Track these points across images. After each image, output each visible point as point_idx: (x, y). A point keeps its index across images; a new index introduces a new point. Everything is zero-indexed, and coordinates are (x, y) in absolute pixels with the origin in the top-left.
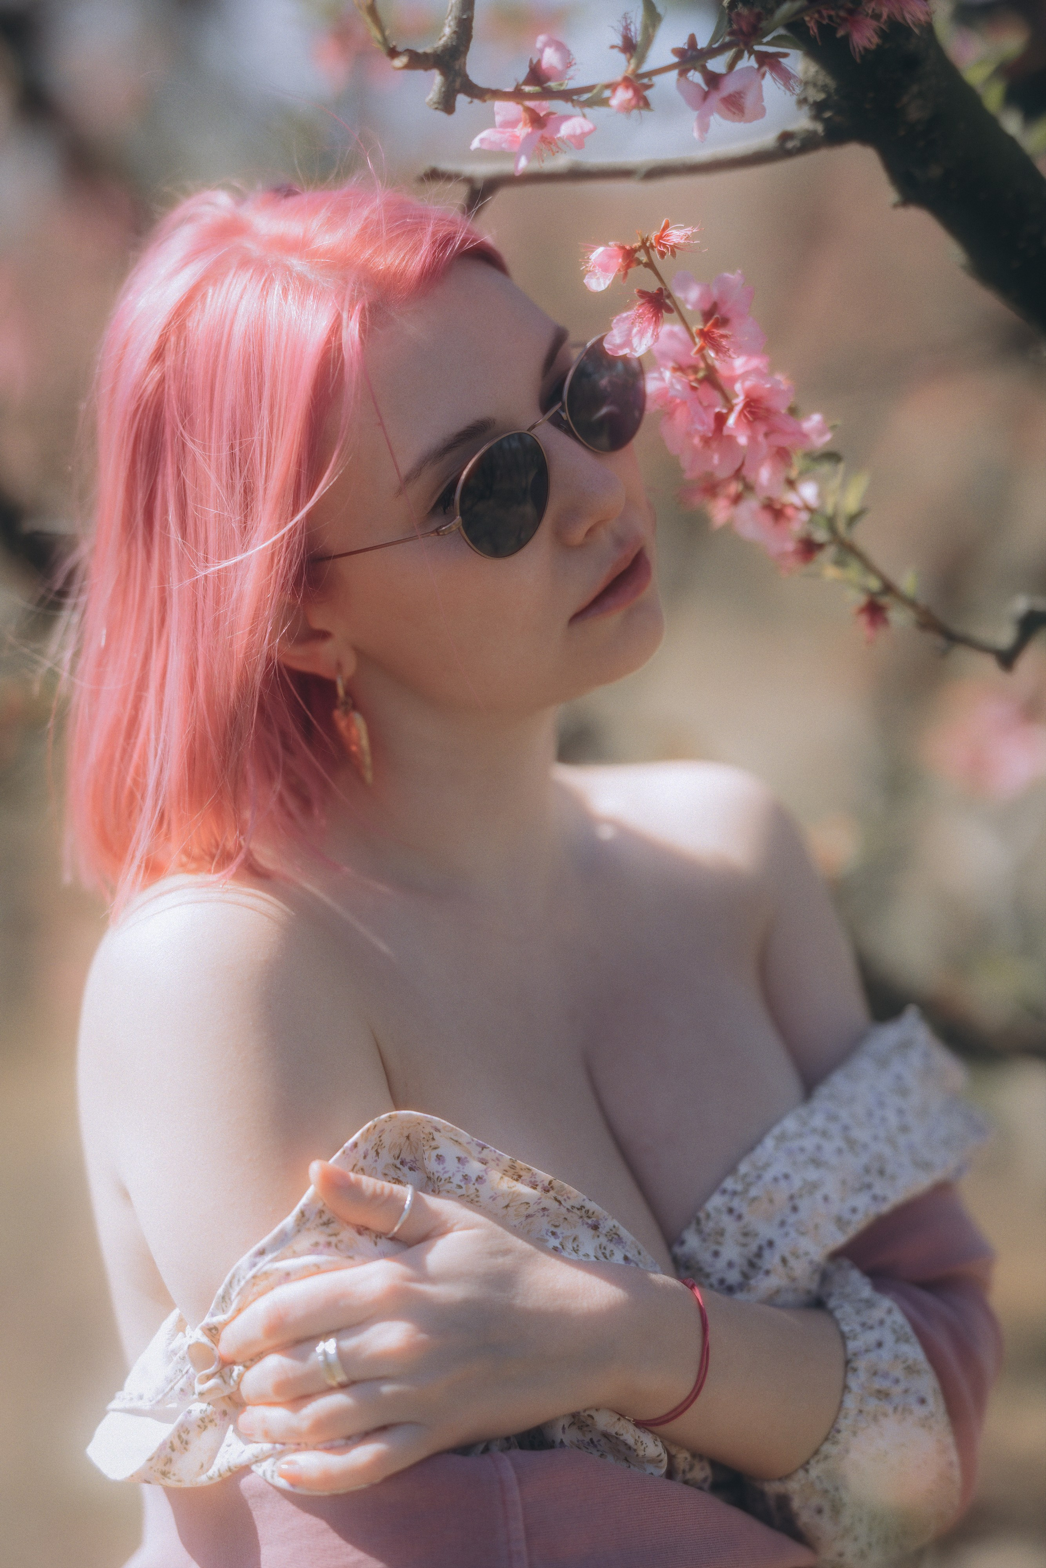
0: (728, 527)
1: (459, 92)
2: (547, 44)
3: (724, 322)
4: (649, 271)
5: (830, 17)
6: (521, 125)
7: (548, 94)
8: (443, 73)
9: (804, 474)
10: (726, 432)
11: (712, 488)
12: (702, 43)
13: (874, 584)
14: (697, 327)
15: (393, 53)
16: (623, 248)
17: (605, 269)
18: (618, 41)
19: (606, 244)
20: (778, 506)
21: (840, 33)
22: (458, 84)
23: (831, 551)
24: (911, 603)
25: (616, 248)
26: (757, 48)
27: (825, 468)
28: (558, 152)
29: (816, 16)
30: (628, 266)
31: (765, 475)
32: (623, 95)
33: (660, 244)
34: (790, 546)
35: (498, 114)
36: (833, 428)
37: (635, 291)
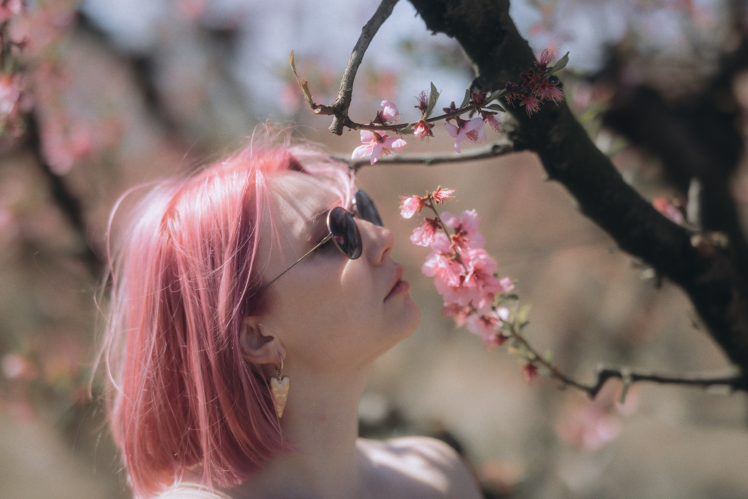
0: (464, 327)
1: (344, 125)
2: (386, 105)
3: (465, 233)
4: (430, 210)
5: (517, 96)
6: (372, 141)
7: (385, 127)
8: (337, 117)
9: (500, 304)
10: (464, 285)
11: (457, 309)
12: (458, 106)
13: (531, 356)
14: (452, 236)
15: (314, 107)
16: (419, 199)
17: (411, 208)
18: (419, 104)
19: (412, 197)
20: (487, 319)
21: (521, 105)
22: (344, 122)
23: (511, 341)
24: (547, 365)
25: (416, 199)
26: (482, 109)
27: (511, 302)
28: (389, 154)
29: (511, 96)
30: (421, 207)
31: (482, 304)
32: (419, 130)
33: (437, 198)
34: (492, 337)
35: (362, 135)
36: (515, 284)
37: (424, 218)
